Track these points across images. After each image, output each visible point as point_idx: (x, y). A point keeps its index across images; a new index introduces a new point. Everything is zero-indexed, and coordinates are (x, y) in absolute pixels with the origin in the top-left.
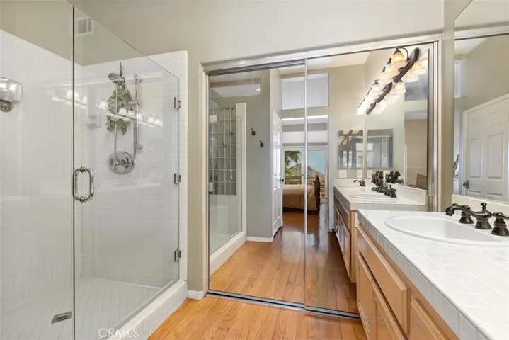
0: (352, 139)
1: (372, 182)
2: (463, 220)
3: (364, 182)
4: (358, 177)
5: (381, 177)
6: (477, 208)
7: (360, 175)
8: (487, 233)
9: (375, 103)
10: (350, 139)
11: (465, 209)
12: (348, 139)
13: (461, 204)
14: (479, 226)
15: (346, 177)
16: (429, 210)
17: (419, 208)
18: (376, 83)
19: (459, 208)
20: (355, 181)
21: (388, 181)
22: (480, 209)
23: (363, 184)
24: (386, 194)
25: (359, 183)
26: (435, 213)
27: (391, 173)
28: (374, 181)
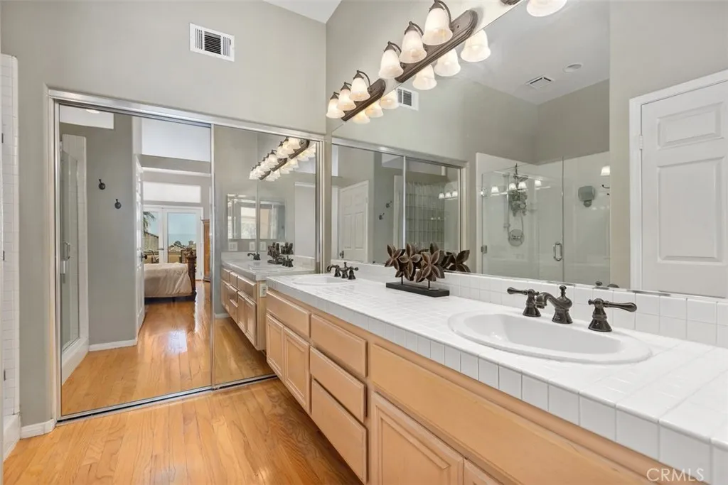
0: (238, 203)
1: (269, 254)
2: (336, 275)
3: (258, 255)
4: (251, 249)
5: (278, 249)
6: (342, 266)
7: (252, 248)
8: (346, 279)
9: (270, 172)
10: (235, 202)
11: (337, 267)
12: (233, 202)
13: (335, 265)
14: (343, 277)
15: (236, 250)
16: (317, 273)
17: (311, 273)
18: (272, 153)
19: (333, 266)
20: (249, 255)
21: (283, 252)
22: (343, 266)
23: (257, 258)
24: (284, 265)
25: (253, 257)
26: (321, 274)
27: (287, 244)
28: (270, 253)
